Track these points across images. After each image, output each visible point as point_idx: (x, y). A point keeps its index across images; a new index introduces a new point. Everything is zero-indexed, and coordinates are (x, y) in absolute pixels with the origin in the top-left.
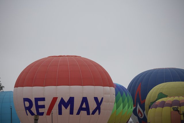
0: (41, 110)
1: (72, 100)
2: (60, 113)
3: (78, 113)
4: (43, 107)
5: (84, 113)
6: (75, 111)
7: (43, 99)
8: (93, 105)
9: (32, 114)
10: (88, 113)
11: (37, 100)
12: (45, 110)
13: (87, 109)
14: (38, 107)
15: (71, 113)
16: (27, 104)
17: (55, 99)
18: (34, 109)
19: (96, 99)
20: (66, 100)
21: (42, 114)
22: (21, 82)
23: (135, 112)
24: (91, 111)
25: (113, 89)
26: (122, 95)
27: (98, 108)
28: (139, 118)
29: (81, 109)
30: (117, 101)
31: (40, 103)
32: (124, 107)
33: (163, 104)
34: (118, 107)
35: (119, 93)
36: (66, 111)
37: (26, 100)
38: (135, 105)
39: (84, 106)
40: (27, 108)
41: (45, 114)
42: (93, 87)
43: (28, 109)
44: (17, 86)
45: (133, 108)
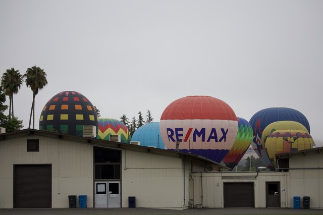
0: (180, 138)
1: (203, 130)
2: (195, 140)
3: (208, 141)
4: (182, 135)
5: (213, 140)
6: (206, 139)
7: (181, 129)
8: (220, 135)
9: (174, 140)
10: (216, 141)
11: (177, 130)
12: (183, 138)
13: (216, 138)
14: (178, 135)
15: (203, 140)
16: (170, 133)
17: (190, 130)
18: (174, 137)
19: (222, 130)
20: (199, 130)
21: (181, 141)
22: (165, 116)
23: (254, 140)
24: (218, 140)
25: (236, 122)
26: (244, 126)
27: (224, 137)
28: (257, 145)
29: (211, 137)
30: (240, 131)
31: (179, 132)
32: (245, 136)
33: (278, 135)
34: (240, 136)
35: (242, 125)
36: (199, 139)
37: (168, 129)
38: (255, 134)
39: (213, 135)
40: (169, 136)
41: (183, 141)
42: (220, 121)
43: (171, 136)
44: (162, 119)
45: (253, 137)
